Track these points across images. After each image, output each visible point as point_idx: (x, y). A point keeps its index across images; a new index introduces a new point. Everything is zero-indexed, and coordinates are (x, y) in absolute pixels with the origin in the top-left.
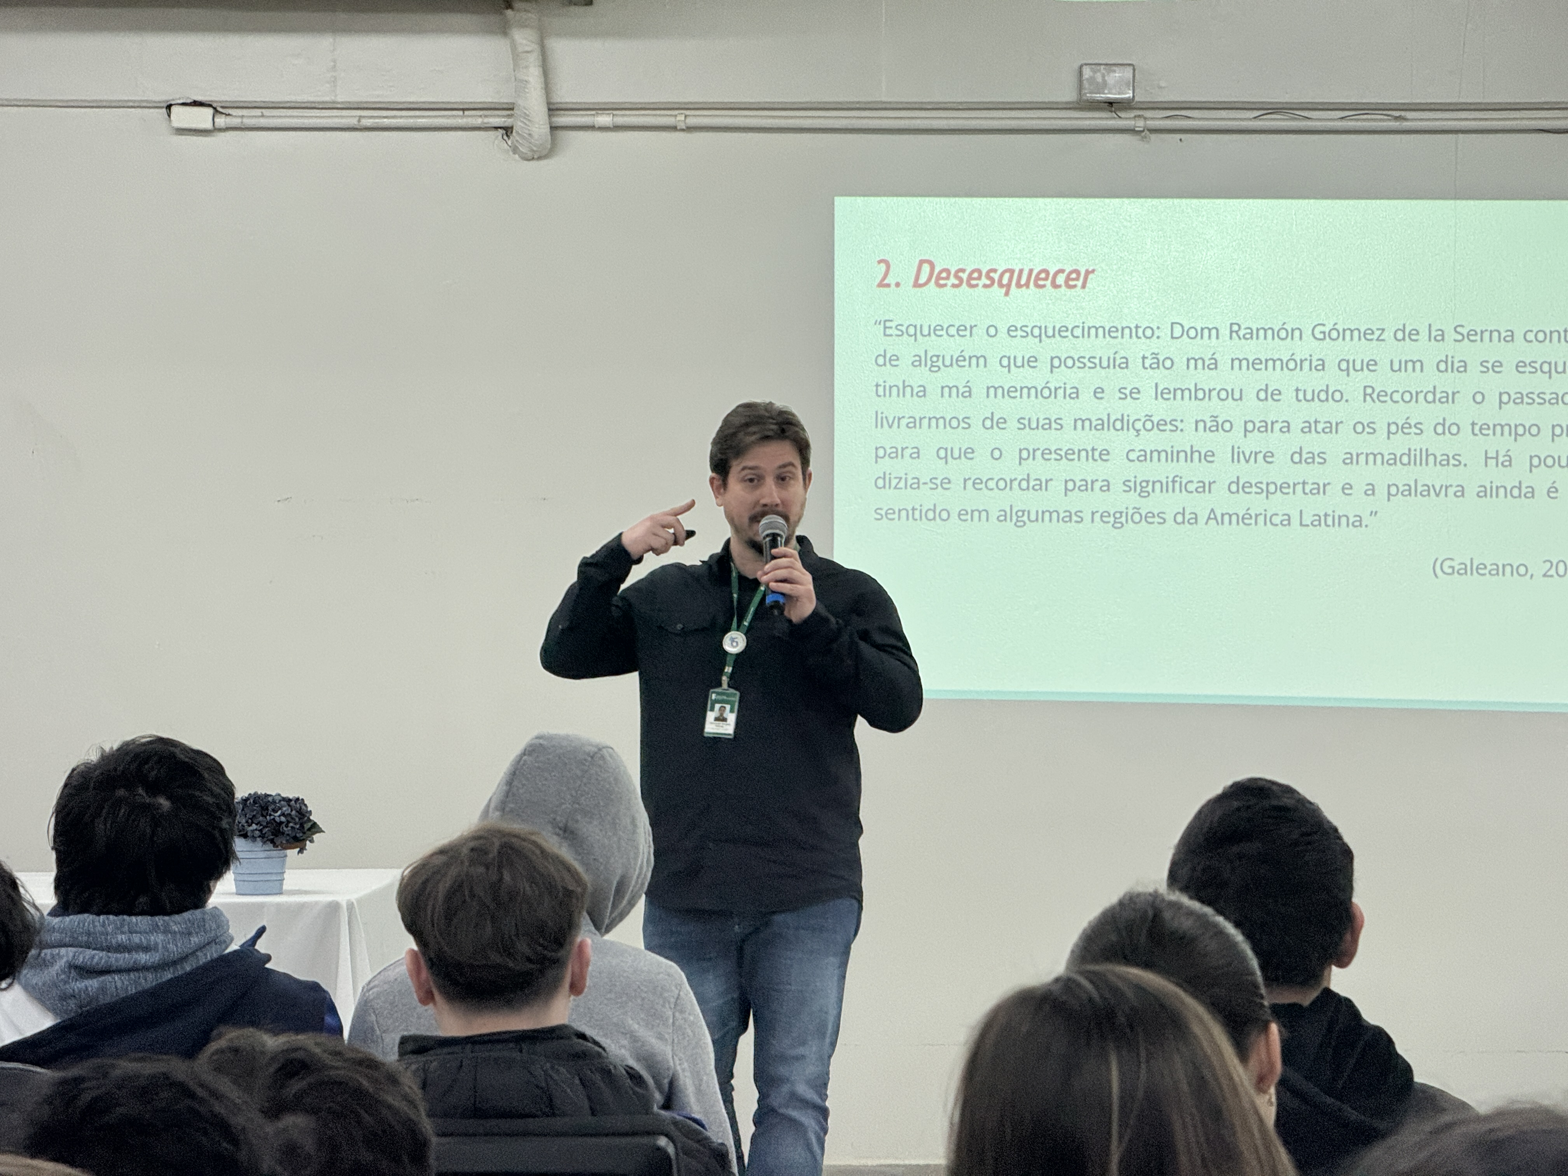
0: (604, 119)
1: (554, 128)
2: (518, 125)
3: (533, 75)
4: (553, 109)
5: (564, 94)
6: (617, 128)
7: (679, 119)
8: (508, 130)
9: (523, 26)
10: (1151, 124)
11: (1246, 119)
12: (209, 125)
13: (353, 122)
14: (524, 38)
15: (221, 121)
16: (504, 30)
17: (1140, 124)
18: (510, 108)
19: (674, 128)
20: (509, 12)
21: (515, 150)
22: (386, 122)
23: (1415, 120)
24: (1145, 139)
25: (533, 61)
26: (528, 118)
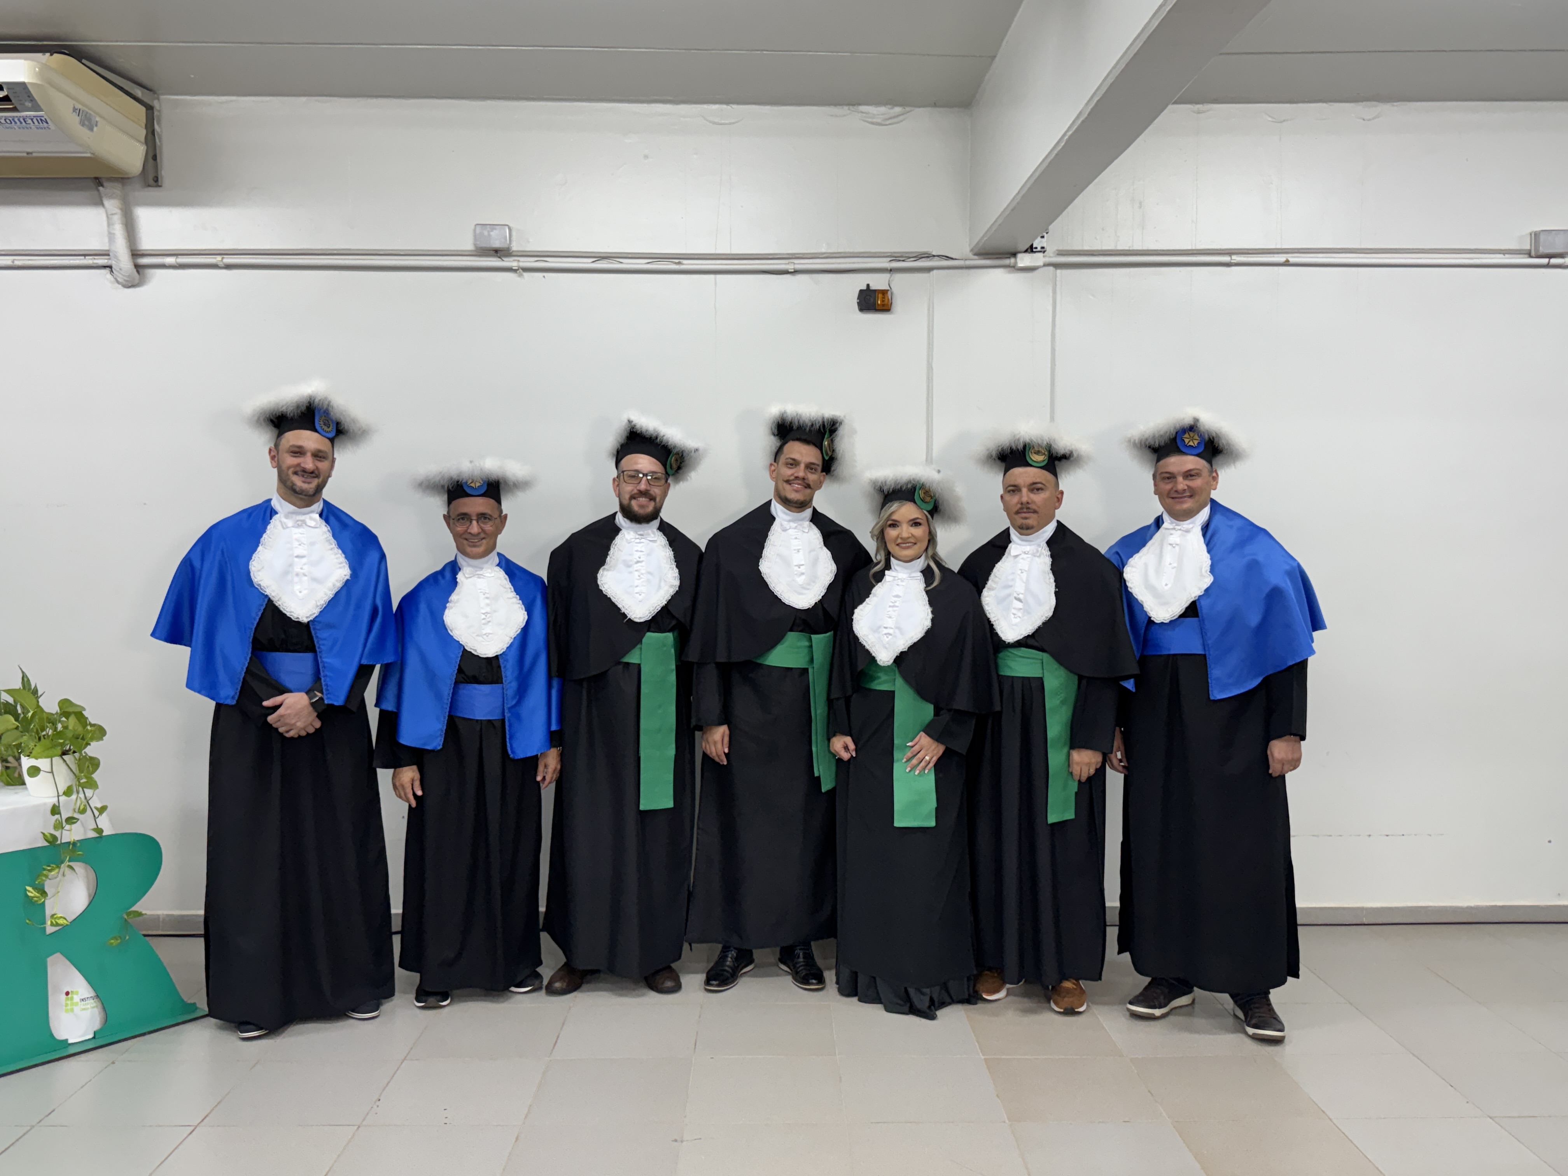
0: (170, 260)
1: (138, 267)
2: (115, 265)
3: (119, 230)
4: (136, 254)
5: (145, 244)
6: (182, 267)
7: (217, 260)
8: (110, 267)
9: (111, 197)
10: (522, 265)
11: (585, 263)
13: (9, 263)
14: (112, 205)
16: (100, 202)
17: (516, 265)
18: (106, 254)
19: (218, 267)
20: (101, 188)
21: (118, 282)
22: (31, 263)
23: (688, 265)
24: (520, 275)
25: (117, 219)
26: (116, 257)
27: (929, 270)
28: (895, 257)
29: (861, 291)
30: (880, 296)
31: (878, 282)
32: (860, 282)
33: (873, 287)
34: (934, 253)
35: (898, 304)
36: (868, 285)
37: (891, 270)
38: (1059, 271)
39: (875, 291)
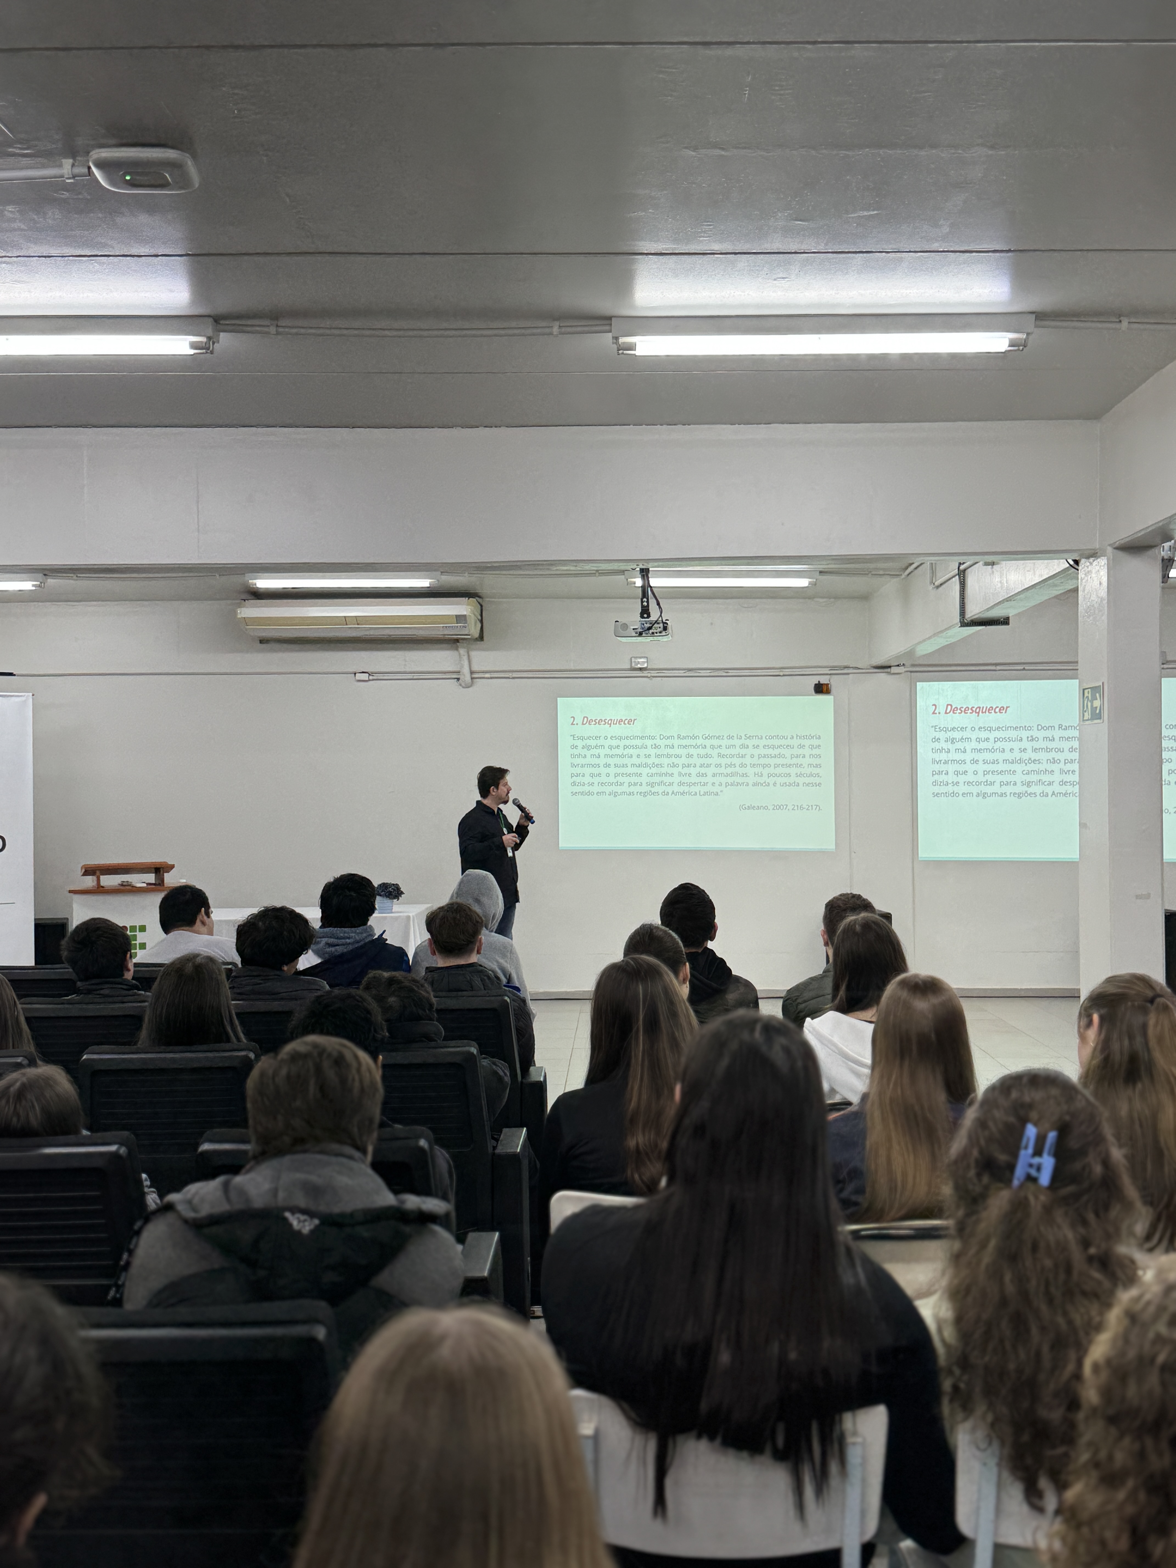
0: (487, 675)
1: (472, 678)
2: (461, 677)
3: (466, 663)
4: (472, 673)
5: (475, 668)
6: (491, 678)
7: (510, 675)
8: (458, 679)
9: (462, 649)
10: (652, 675)
11: (681, 673)
12: (367, 679)
13: (411, 677)
14: (462, 651)
15: (371, 678)
16: (457, 649)
17: (649, 675)
18: (459, 672)
19: (509, 678)
20: (458, 644)
21: (461, 685)
22: (421, 677)
23: (731, 673)
24: (651, 679)
25: (465, 658)
26: (464, 675)
27: (848, 674)
28: (833, 668)
29: (816, 685)
30: (825, 686)
31: (824, 680)
32: (815, 680)
33: (821, 682)
34: (851, 666)
35: (833, 690)
36: (819, 682)
37: (830, 674)
38: (912, 674)
39: (822, 684)
